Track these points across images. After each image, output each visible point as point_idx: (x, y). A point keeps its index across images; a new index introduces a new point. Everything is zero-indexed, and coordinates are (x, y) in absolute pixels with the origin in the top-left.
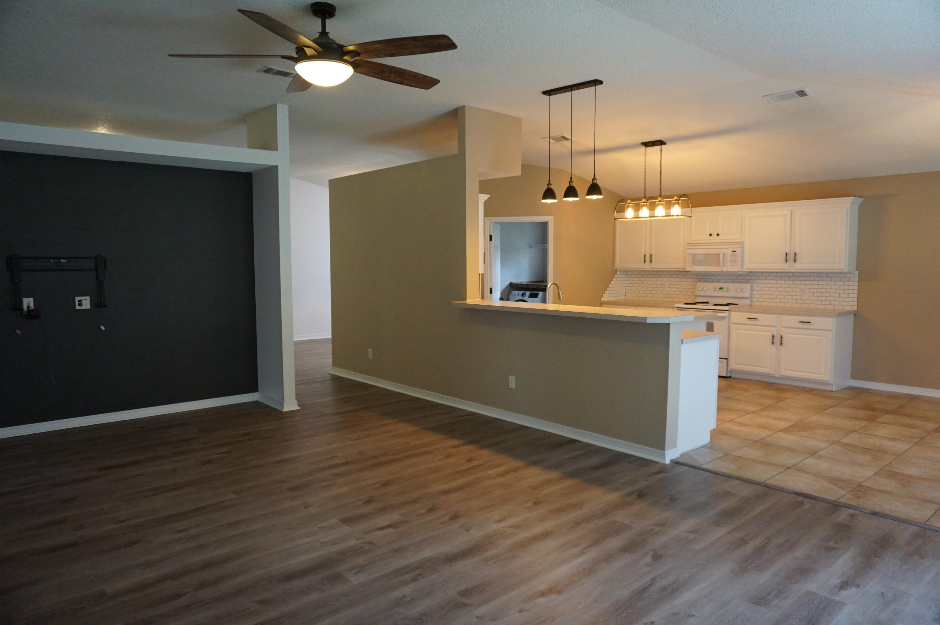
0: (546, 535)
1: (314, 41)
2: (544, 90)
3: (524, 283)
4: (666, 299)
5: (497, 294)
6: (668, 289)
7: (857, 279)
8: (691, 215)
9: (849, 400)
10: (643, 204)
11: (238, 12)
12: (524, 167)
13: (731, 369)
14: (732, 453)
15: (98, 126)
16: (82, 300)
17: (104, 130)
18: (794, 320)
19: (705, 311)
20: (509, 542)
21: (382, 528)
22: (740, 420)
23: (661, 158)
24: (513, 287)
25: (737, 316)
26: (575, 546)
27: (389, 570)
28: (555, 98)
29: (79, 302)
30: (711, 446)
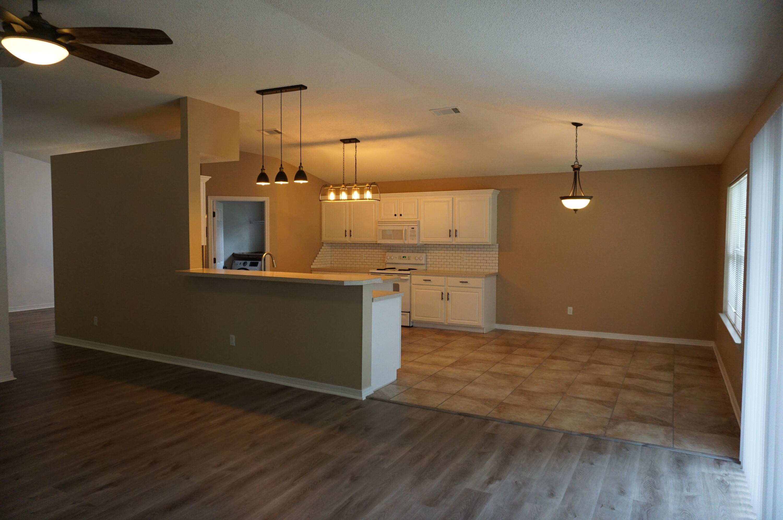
1: (24, 19)
2: (258, 90)
3: (245, 254)
4: (363, 266)
5: (221, 264)
6: (364, 258)
7: (498, 250)
8: (380, 199)
9: (495, 339)
10: (342, 189)
12: (242, 154)
13: (413, 320)
14: (413, 387)
18: (455, 281)
19: (392, 275)
20: (227, 484)
22: (419, 360)
23: (356, 153)
24: (235, 257)
25: (417, 279)
26: (286, 479)
28: (267, 97)
30: (398, 383)
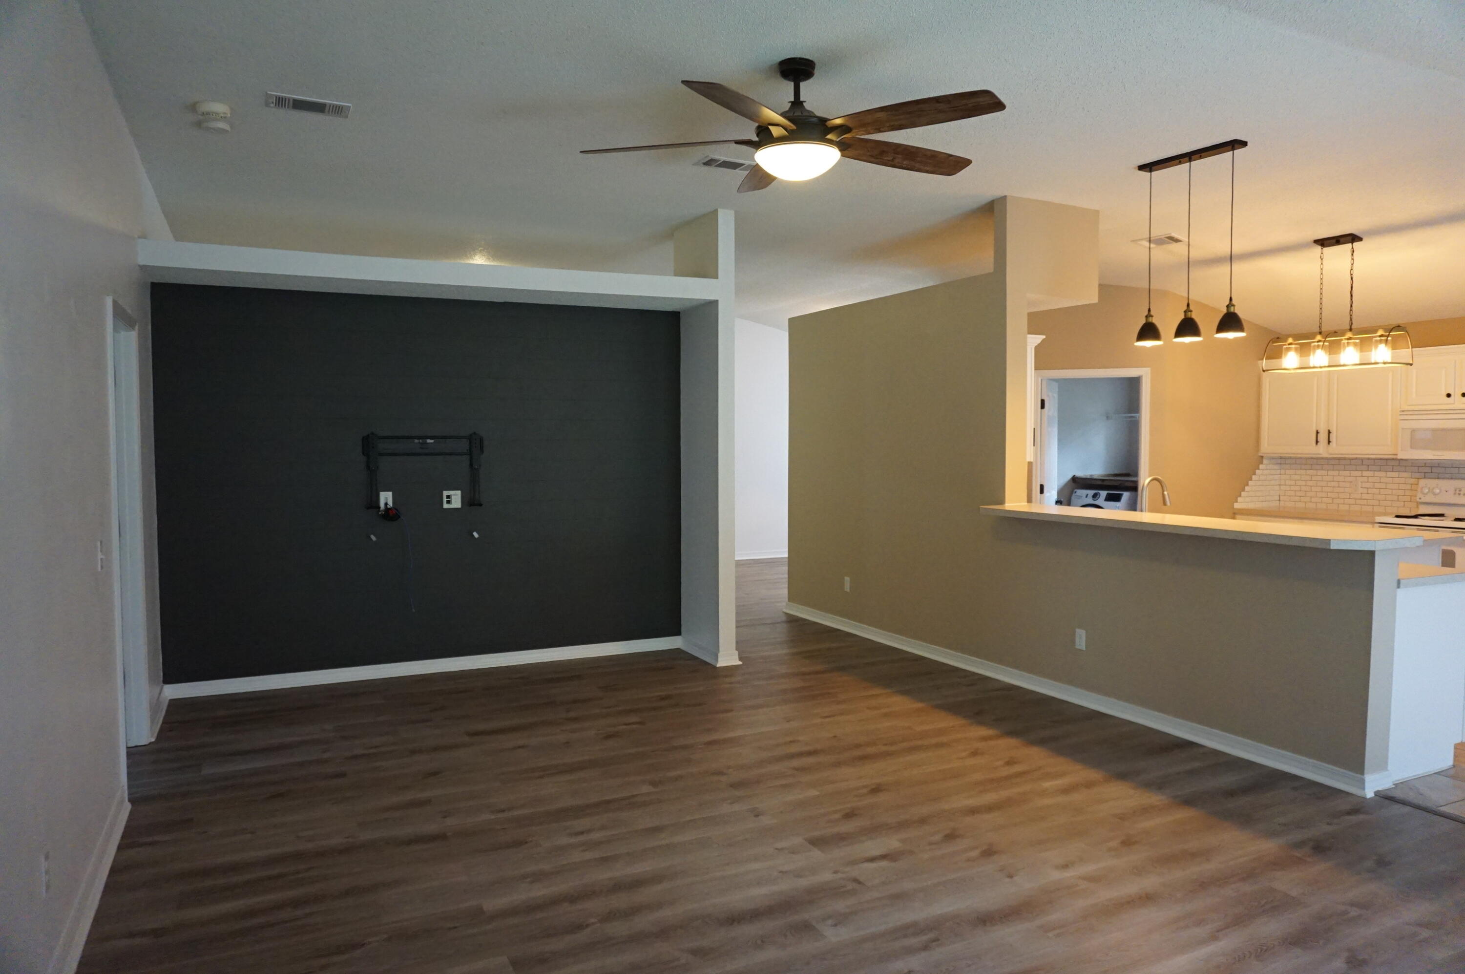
0: (1147, 899)
1: (783, 115)
2: (1139, 164)
3: (1096, 477)
4: (1357, 508)
5: (1052, 494)
6: (1361, 490)
8: (1411, 362)
10: (1316, 344)
11: (681, 84)
12: (1104, 289)
15: (475, 254)
16: (451, 495)
17: (483, 259)
19: (1437, 531)
20: (1081, 903)
21: (872, 859)
23: (1352, 264)
24: (1078, 483)
26: (1200, 923)
27: (883, 928)
28: (1159, 175)
29: (447, 498)
30: (1456, 773)
